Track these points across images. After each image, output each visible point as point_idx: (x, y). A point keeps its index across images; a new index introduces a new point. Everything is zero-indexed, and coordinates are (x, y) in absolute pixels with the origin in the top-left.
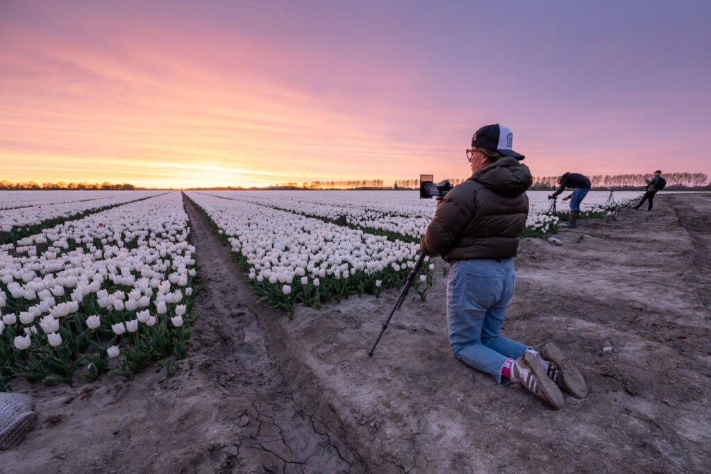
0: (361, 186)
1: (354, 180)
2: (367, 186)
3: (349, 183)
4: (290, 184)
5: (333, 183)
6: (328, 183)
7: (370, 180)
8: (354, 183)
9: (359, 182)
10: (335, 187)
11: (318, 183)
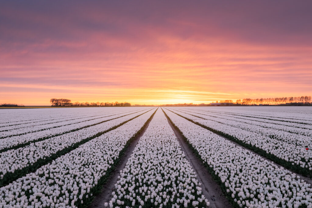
0: (288, 102)
1: (282, 97)
2: (294, 102)
3: (276, 100)
4: (226, 101)
5: (261, 100)
6: (257, 99)
7: (297, 96)
8: (281, 99)
9: (286, 99)
10: (264, 103)
11: (249, 100)
